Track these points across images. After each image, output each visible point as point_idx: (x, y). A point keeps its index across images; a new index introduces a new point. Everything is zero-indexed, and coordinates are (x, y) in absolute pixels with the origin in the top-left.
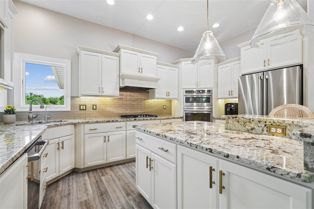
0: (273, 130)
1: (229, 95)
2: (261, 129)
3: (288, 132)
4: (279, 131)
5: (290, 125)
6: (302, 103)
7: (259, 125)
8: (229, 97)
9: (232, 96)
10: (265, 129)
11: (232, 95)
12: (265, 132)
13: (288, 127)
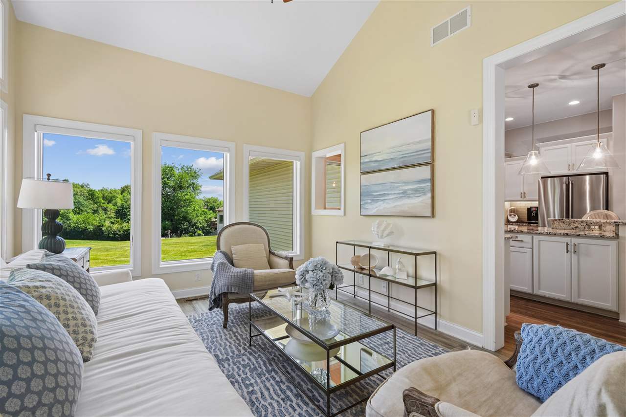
0: (593, 227)
1: (521, 197)
2: (583, 227)
3: (603, 228)
4: (597, 227)
5: (604, 223)
6: (607, 207)
7: (582, 224)
8: (521, 199)
9: (525, 199)
10: (587, 227)
11: (525, 197)
12: (587, 229)
13: (603, 225)
